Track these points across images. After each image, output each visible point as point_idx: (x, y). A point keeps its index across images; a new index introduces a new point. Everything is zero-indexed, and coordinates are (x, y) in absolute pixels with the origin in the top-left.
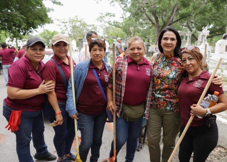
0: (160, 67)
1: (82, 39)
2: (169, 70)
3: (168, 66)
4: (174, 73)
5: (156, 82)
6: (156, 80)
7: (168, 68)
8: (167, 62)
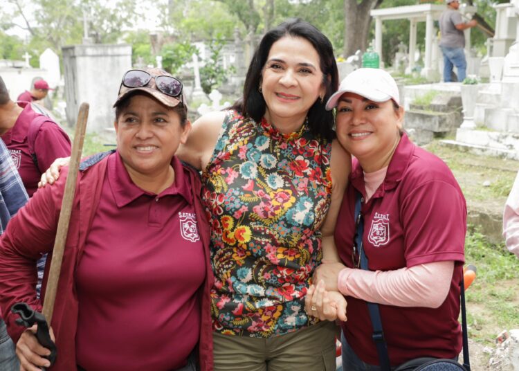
0: (244, 176)
1: (72, 48)
2: (285, 187)
3: (280, 173)
4: (309, 205)
5: (231, 235)
6: (234, 227)
7: (279, 182)
8: (275, 154)
